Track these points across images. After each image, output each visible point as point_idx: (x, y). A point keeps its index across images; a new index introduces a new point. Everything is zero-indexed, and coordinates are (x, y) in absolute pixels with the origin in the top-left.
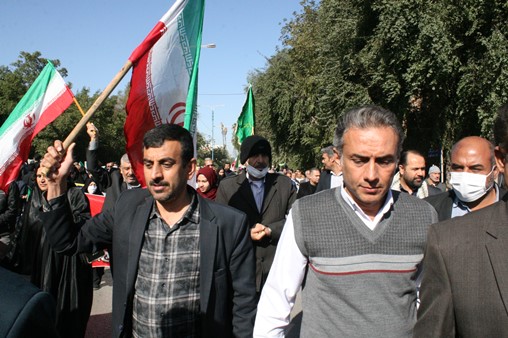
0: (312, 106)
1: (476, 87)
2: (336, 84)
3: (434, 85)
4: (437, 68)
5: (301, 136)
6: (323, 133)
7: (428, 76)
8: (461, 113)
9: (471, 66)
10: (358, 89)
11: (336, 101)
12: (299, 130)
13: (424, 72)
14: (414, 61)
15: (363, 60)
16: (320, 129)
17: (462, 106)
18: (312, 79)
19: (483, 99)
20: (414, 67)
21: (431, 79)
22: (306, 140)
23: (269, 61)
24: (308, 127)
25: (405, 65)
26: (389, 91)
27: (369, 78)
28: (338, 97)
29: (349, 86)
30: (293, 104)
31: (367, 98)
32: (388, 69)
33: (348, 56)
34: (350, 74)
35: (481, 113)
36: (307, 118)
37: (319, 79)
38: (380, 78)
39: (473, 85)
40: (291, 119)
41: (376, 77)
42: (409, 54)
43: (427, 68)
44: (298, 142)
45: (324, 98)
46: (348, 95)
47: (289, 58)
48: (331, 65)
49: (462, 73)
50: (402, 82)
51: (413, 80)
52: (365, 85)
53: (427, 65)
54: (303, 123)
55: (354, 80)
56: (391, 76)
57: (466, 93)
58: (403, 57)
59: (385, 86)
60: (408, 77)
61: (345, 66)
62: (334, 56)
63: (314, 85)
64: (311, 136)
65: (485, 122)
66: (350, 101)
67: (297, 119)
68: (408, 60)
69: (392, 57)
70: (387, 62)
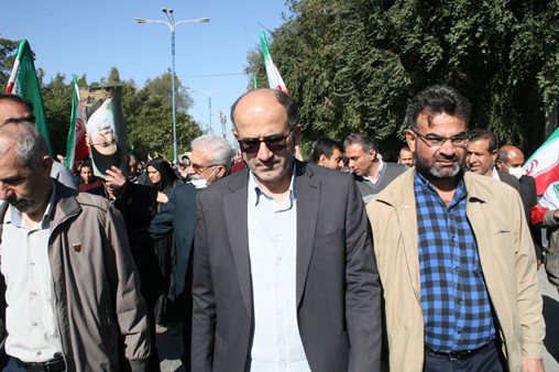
0: (327, 83)
1: (536, 48)
2: (360, 52)
3: (484, 47)
4: (487, 25)
5: (313, 120)
6: (339, 115)
7: (477, 35)
8: (515, 82)
9: (530, 22)
10: (388, 56)
11: (361, 73)
12: (310, 114)
13: (471, 32)
14: (459, 18)
15: (394, 20)
16: (335, 111)
17: (515, 73)
18: (327, 48)
19: (544, 62)
20: (459, 25)
21: (481, 39)
22: (318, 125)
23: (273, 34)
24: (321, 109)
25: (449, 21)
26: (429, 56)
27: (403, 42)
28: (364, 67)
29: (376, 53)
30: (302, 84)
31: (399, 67)
32: (426, 29)
33: (375, 16)
34: (379, 37)
35: (542, 80)
36: (319, 99)
37: (337, 47)
38: (417, 41)
39: (532, 46)
40: (301, 100)
41: (413, 40)
42: (453, 10)
43: (475, 25)
44: (310, 127)
45: (345, 69)
46: (376, 64)
47: (295, 31)
48: (353, 29)
49: (516, 32)
50: (445, 45)
51: (460, 41)
52: (397, 51)
53: (475, 22)
54: (314, 104)
55: (380, 45)
56: (431, 37)
57: (522, 56)
58: (446, 13)
59: (424, 50)
60: (453, 38)
61: (371, 28)
62: (354, 18)
63: (328, 57)
64: (324, 120)
65: (548, 91)
66: (379, 71)
67: (307, 100)
68: (451, 17)
69: (432, 13)
70: (426, 20)
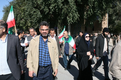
0: (23, 16)
1: (67, 12)
2: (31, 9)
3: (57, 10)
4: (58, 6)
5: (19, 24)
6: (26, 23)
7: (56, 8)
8: (63, 18)
9: (66, 6)
10: (37, 10)
11: (31, 14)
12: (19, 22)
13: (55, 7)
15: (39, 2)
16: (25, 22)
17: (63, 16)
18: (23, 7)
19: (68, 15)
20: (52, 5)
21: (56, 9)
22: (21, 25)
23: (10, 3)
24: (22, 22)
25: (50, 4)
27: (40, 7)
28: (31, 12)
29: (34, 10)
30: (17, 15)
31: (39, 13)
32: (45, 5)
33: (34, 1)
34: (35, 6)
35: (68, 18)
36: (21, 19)
37: (25, 7)
38: (43, 8)
39: (66, 11)
40: (17, 19)
41: (42, 7)
42: (51, 2)
43: (55, 6)
44: (19, 26)
45: (27, 13)
46: (34, 12)
47: (16, 3)
48: (29, 4)
49: (63, 8)
50: (49, 9)
51: (52, 8)
52: (39, 9)
53: (55, 5)
54: (20, 20)
55: (35, 8)
56: (46, 7)
57: (64, 13)
58: (50, 2)
59: (45, 10)
60: (51, 8)
61: (33, 4)
62: (29, 1)
63: (23, 10)
64: (22, 24)
65: (69, 20)
66: (35, 13)
67: (18, 19)
68: (51, 3)
69: (47, 2)
70: (45, 3)
